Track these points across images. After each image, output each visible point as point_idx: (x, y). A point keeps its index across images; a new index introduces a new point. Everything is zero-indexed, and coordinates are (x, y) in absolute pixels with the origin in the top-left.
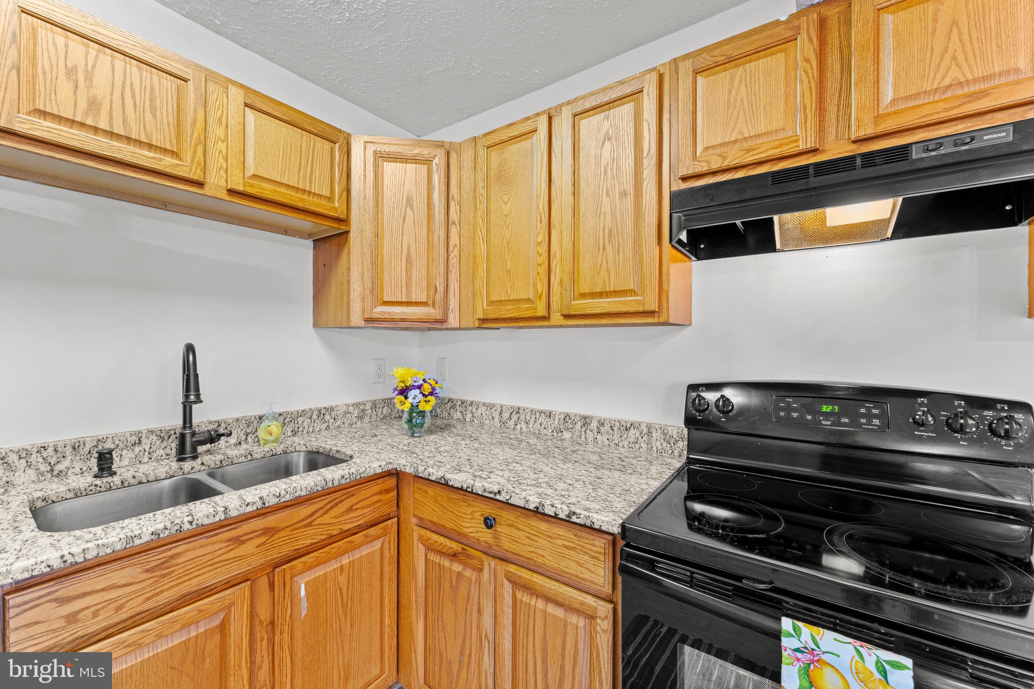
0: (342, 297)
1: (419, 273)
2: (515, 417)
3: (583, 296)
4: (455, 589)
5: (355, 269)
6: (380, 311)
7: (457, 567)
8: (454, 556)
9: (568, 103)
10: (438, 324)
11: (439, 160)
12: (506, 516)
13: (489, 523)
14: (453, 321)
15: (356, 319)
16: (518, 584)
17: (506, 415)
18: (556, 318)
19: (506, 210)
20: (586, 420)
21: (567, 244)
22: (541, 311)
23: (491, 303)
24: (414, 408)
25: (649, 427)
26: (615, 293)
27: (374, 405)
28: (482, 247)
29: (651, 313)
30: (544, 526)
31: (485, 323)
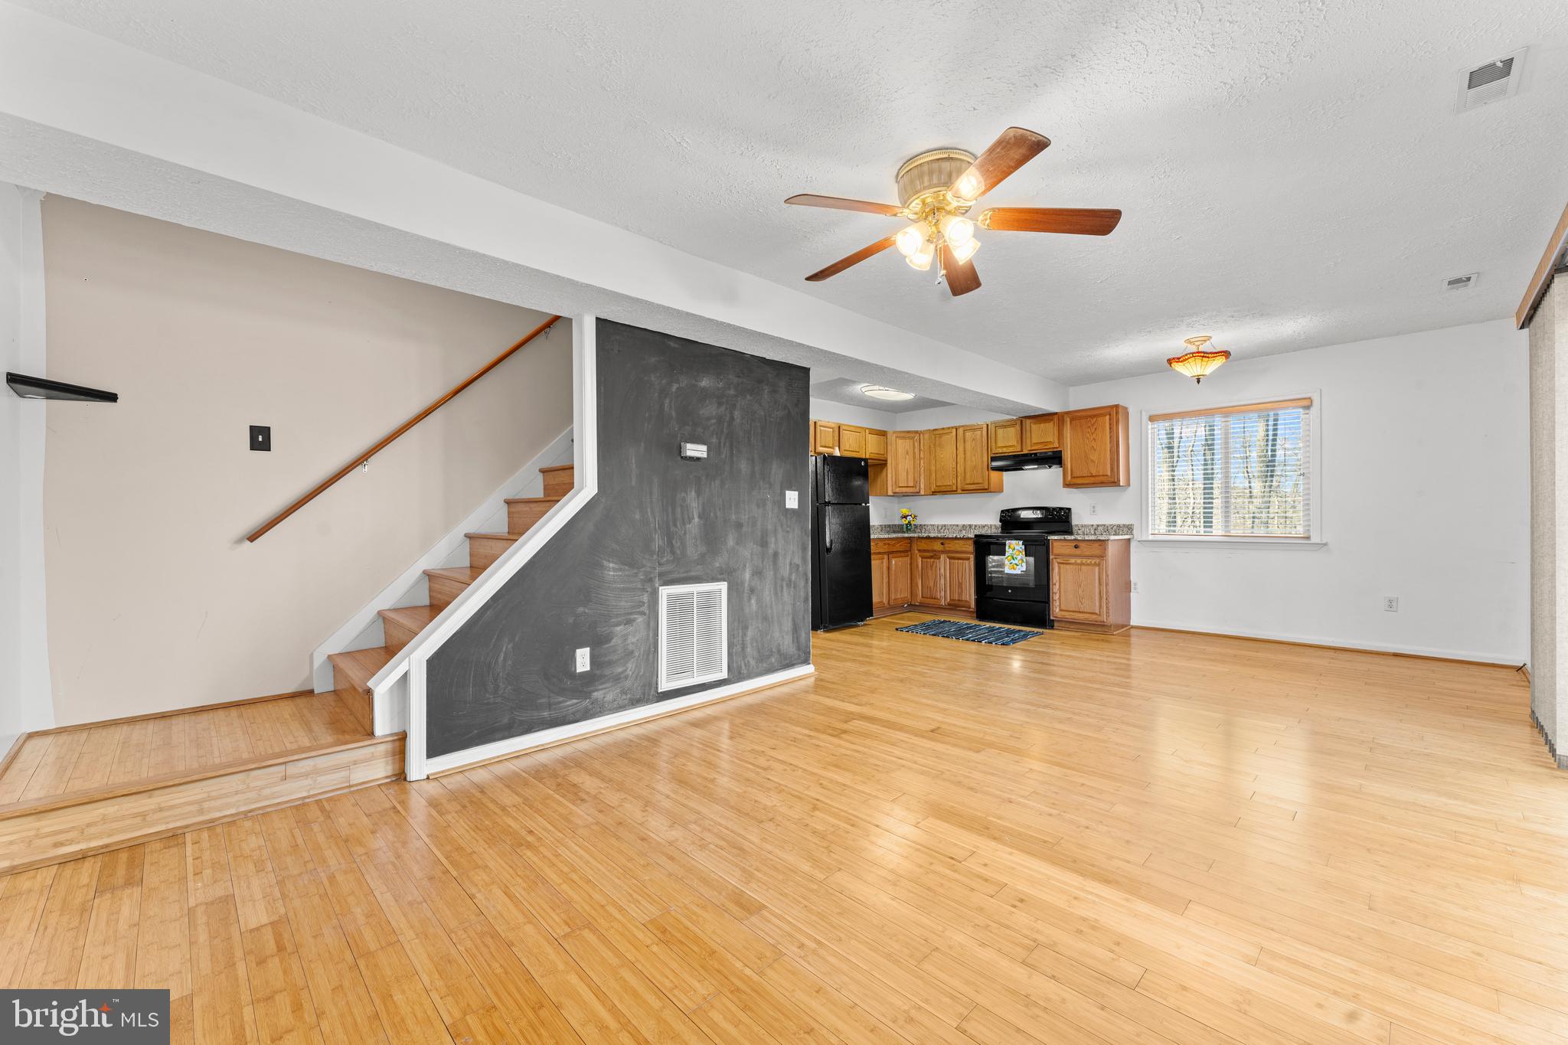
0: (883, 485)
1: (911, 477)
2: (944, 528)
3: (967, 484)
4: (932, 566)
5: (889, 476)
6: (898, 490)
7: (932, 560)
8: (931, 557)
9: (962, 426)
10: (917, 494)
11: (917, 437)
12: (947, 541)
13: (942, 544)
14: (922, 493)
15: (890, 493)
16: (950, 558)
17: (940, 528)
18: (959, 491)
19: (942, 456)
20: (970, 526)
21: (962, 468)
22: (954, 489)
23: (937, 486)
24: (909, 522)
25: (991, 525)
26: (977, 484)
27: (885, 526)
28: (933, 468)
29: (986, 489)
30: (957, 541)
31: (934, 493)
